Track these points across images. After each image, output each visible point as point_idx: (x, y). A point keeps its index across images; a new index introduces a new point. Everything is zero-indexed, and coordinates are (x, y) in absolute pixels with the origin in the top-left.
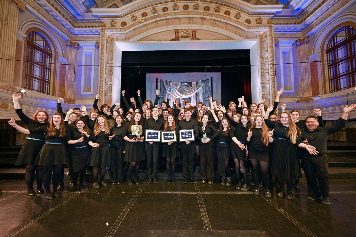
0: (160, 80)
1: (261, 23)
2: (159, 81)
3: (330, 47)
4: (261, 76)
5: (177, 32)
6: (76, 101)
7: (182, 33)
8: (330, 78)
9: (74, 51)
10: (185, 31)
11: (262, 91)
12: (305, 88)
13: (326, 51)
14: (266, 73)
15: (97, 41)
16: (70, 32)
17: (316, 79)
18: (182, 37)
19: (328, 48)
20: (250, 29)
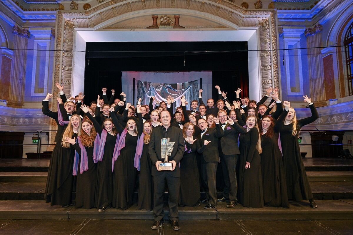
0: (138, 81)
1: (261, 7)
2: (136, 82)
3: (349, 37)
4: (261, 73)
5: (155, 18)
6: (24, 104)
7: (162, 20)
8: (349, 77)
9: (23, 40)
10: (166, 17)
11: (263, 94)
12: (317, 90)
13: (344, 42)
14: (268, 70)
15: (53, 28)
16: (18, 16)
17: (332, 79)
18: (162, 24)
19: (346, 39)
20: (248, 15)
